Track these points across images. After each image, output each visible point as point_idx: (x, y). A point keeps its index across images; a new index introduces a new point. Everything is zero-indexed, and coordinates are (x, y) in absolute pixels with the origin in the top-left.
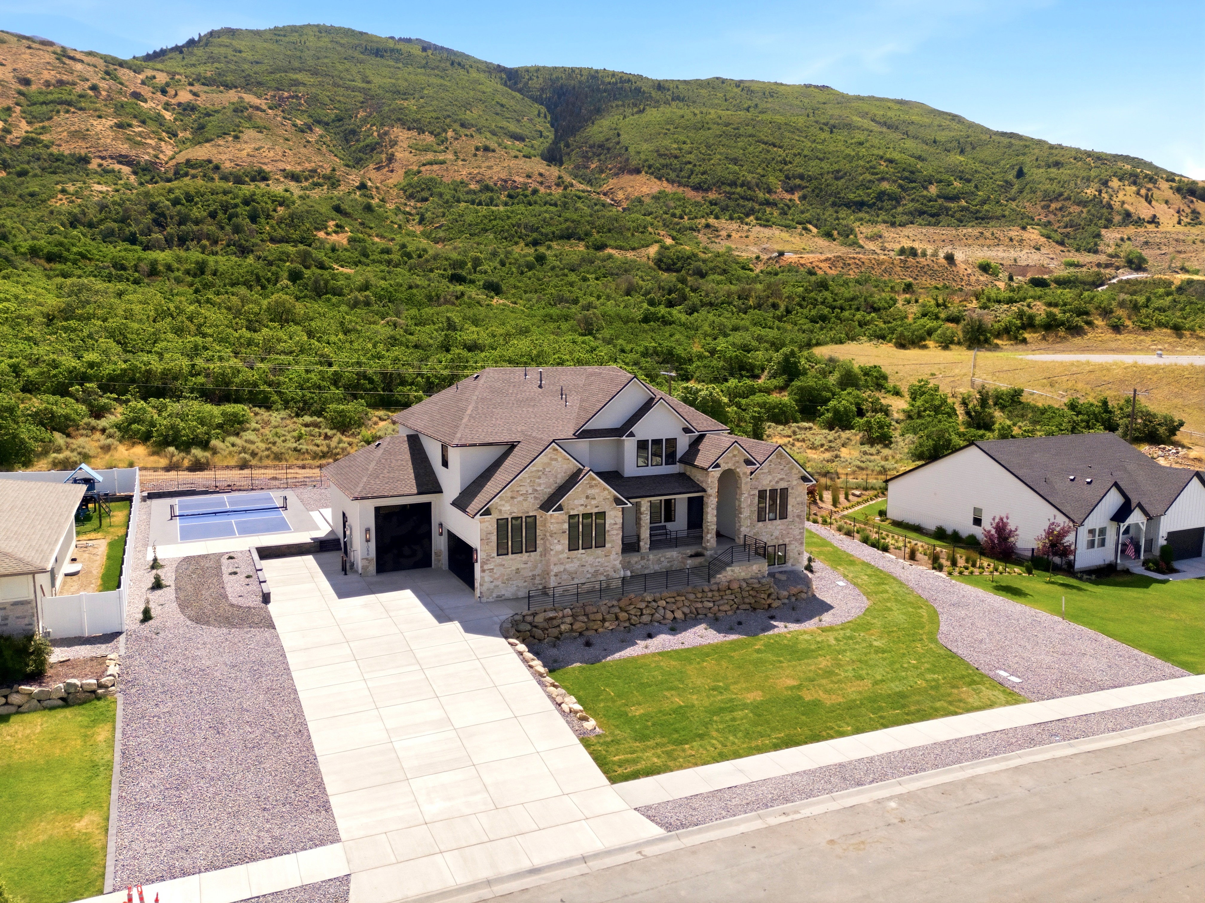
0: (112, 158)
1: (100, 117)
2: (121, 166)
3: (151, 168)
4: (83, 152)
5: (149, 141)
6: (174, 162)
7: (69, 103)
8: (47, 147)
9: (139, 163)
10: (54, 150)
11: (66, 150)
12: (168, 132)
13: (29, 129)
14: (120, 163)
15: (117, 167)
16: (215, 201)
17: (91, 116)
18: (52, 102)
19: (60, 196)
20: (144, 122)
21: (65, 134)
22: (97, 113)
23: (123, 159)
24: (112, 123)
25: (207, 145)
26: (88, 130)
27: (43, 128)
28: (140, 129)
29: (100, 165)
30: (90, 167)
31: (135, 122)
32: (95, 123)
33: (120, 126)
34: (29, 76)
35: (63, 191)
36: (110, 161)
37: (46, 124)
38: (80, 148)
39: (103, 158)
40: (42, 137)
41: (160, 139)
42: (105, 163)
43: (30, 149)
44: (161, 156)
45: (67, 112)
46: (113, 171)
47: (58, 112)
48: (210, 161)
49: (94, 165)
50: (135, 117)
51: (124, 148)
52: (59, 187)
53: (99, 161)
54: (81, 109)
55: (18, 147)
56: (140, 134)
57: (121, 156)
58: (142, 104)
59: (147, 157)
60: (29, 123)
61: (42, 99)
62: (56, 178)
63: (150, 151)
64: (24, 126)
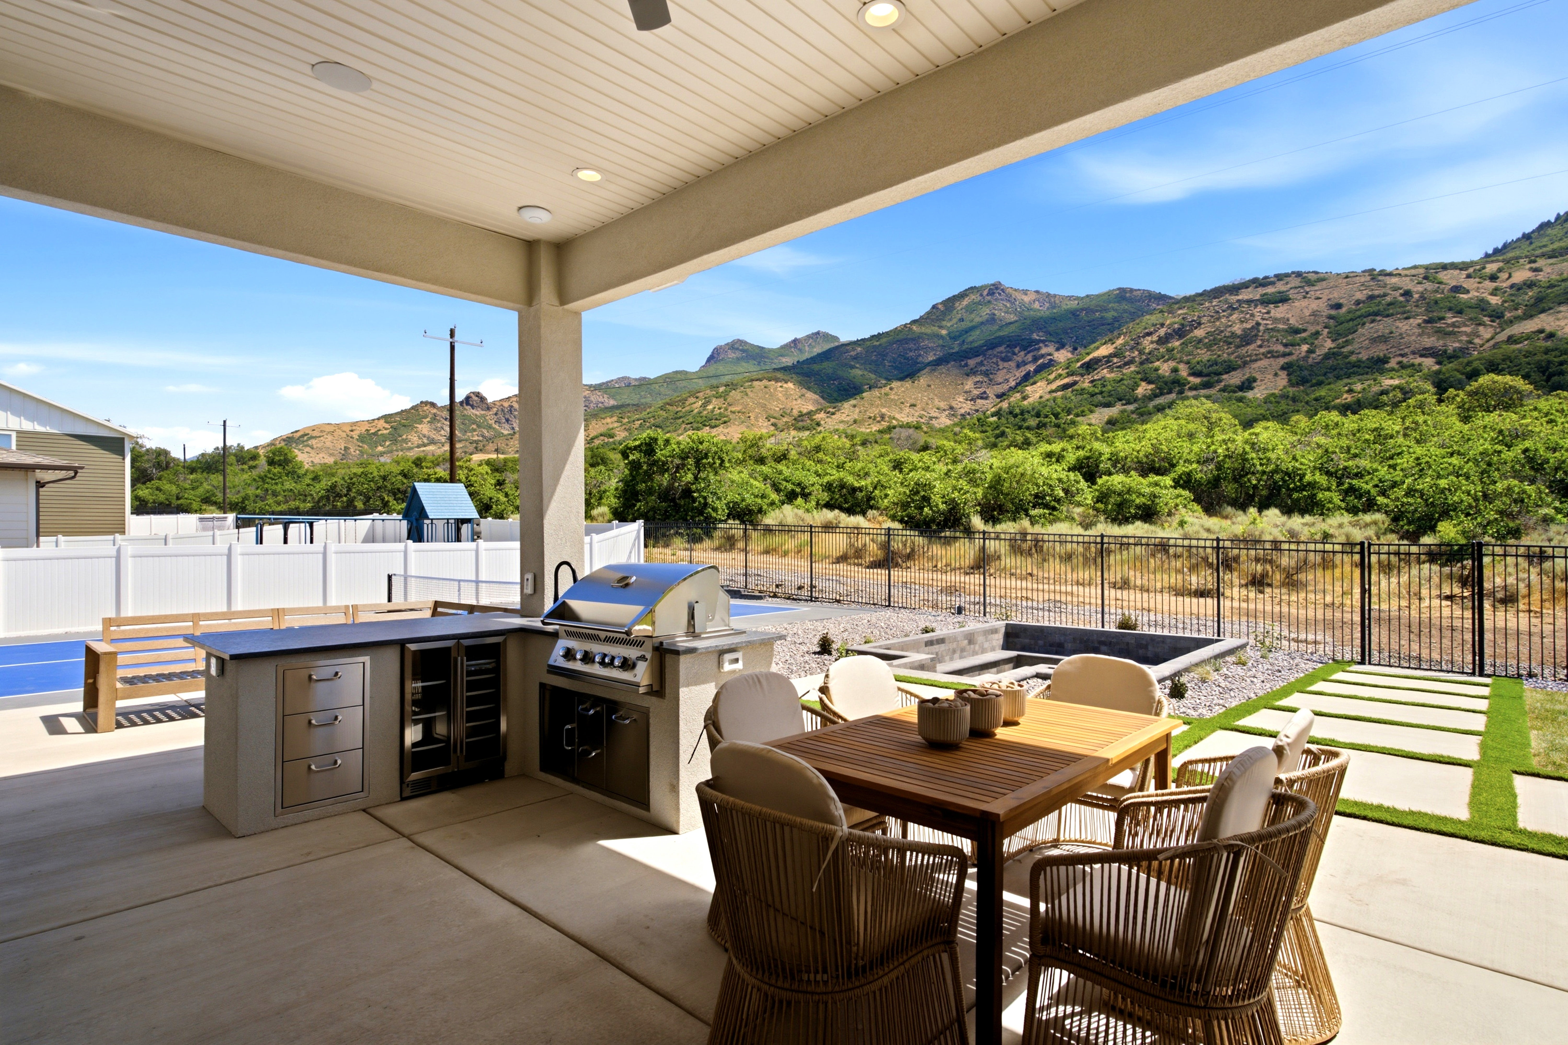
0: (1413, 353)
1: (1407, 318)
2: (1423, 359)
3: (1460, 354)
4: (1381, 355)
5: (1463, 329)
6: (1492, 343)
7: (1376, 314)
8: (1346, 357)
9: (1445, 352)
10: (1353, 358)
11: (1364, 356)
12: (1490, 316)
13: (1332, 346)
14: (1421, 356)
15: (1418, 360)
16: (1529, 364)
17: (1399, 319)
18: (1359, 317)
19: (1345, 396)
20: (1460, 312)
21: (1367, 342)
22: (1405, 315)
23: (1426, 352)
24: (1420, 321)
25: (1542, 316)
26: (1391, 333)
27: (1346, 341)
28: (1454, 320)
29: (1399, 363)
30: (1386, 366)
31: (1449, 315)
32: (1400, 325)
33: (1429, 321)
34: (1341, 301)
35: (1350, 391)
36: (1412, 357)
37: (1350, 337)
38: (1379, 351)
39: (1402, 355)
40: (1343, 350)
41: (1480, 324)
42: (1405, 360)
43: (1331, 362)
44: (1477, 341)
45: (1373, 321)
46: (1413, 365)
47: (1364, 324)
48: (1541, 331)
49: (1393, 363)
50: (1450, 309)
51: (1429, 341)
52: (1346, 388)
53: (1400, 359)
54: (1388, 316)
55: (1318, 363)
56: (1453, 325)
57: (1425, 349)
58: (1462, 296)
59: (1457, 345)
60: (1333, 341)
61: (1351, 316)
62: (1346, 381)
63: (1464, 338)
64: (1329, 344)
